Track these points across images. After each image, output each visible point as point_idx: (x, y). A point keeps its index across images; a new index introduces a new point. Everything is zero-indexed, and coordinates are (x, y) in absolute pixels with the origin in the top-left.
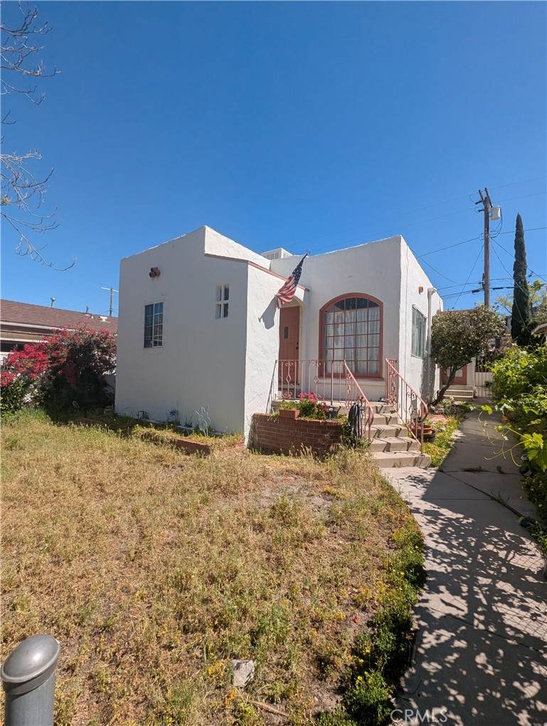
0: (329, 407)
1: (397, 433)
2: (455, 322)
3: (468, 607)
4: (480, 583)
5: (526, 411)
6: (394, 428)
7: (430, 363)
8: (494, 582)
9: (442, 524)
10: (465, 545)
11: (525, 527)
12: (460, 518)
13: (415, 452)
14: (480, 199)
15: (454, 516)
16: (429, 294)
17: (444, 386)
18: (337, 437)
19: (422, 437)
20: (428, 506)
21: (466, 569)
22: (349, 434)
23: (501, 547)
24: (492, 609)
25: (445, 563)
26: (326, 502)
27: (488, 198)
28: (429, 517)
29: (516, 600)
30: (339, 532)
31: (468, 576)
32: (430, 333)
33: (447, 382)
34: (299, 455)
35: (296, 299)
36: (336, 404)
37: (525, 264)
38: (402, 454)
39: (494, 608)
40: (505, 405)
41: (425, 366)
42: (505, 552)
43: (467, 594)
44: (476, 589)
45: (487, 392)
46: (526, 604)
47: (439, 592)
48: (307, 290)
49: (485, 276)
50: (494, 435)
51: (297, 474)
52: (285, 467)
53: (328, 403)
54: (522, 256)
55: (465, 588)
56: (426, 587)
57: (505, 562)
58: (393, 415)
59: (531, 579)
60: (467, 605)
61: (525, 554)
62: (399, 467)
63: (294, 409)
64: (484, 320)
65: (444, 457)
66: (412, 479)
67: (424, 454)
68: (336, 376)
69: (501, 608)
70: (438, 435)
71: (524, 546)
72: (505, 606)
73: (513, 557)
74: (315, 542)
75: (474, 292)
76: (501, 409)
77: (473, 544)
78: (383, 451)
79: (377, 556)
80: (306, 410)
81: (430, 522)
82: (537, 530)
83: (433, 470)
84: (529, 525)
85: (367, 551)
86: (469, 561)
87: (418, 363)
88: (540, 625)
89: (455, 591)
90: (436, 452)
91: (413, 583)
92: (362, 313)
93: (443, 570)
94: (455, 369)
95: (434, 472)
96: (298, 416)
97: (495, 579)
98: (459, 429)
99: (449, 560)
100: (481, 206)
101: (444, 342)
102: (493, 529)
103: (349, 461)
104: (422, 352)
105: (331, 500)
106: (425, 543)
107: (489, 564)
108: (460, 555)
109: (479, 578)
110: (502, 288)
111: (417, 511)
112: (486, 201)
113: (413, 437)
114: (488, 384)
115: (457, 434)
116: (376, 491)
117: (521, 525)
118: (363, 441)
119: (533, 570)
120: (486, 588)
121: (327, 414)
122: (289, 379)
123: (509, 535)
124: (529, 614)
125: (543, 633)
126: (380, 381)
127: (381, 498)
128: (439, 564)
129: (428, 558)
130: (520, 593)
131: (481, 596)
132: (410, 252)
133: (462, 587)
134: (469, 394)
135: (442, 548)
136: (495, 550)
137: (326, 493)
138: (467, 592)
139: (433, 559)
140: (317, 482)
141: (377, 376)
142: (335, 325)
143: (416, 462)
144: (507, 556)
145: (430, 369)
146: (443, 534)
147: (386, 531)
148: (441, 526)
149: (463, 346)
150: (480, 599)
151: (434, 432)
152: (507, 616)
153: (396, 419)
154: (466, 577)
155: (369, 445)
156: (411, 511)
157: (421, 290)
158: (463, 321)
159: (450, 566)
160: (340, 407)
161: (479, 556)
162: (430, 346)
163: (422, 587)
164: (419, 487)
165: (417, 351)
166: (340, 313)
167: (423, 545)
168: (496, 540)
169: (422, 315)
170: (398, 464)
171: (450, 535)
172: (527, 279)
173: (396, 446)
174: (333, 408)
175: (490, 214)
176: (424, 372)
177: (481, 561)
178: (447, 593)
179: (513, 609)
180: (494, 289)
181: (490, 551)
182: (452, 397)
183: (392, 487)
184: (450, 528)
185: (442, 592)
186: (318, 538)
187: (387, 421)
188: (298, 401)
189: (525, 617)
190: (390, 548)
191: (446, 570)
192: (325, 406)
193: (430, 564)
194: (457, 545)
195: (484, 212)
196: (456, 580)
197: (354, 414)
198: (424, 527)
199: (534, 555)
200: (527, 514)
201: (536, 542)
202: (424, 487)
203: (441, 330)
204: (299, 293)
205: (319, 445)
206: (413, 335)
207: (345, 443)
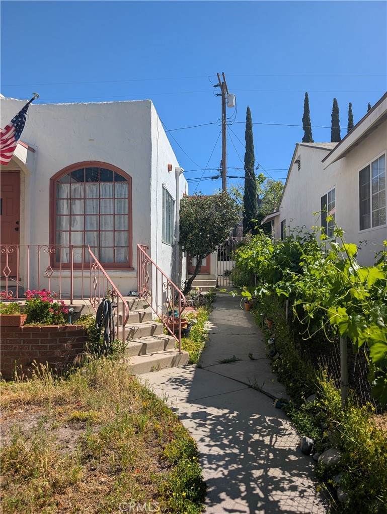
0: (69, 307)
1: (153, 330)
2: (202, 207)
3: (249, 506)
4: (255, 476)
5: (279, 294)
6: (149, 326)
7: (178, 251)
8: (266, 471)
9: (210, 424)
10: (235, 441)
11: (280, 408)
12: (227, 414)
13: (173, 350)
14: (217, 83)
15: (220, 412)
16: (177, 175)
17: (191, 276)
18: (82, 345)
19: (180, 332)
20: (193, 408)
21: (240, 466)
22: (97, 339)
23: (265, 434)
24: (269, 500)
25: (221, 466)
26: (76, 432)
27: (224, 83)
28: (197, 421)
29: (286, 482)
30: (99, 467)
31: (243, 473)
32: (178, 219)
33: (193, 272)
34: (30, 377)
35: (15, 161)
36: (77, 303)
37: (254, 156)
38: (160, 355)
39: (270, 498)
40: (262, 289)
41: (174, 254)
42: (268, 438)
43: (245, 493)
44: (252, 484)
45: (228, 281)
46: (293, 484)
47: (220, 501)
48: (31, 150)
49: (223, 163)
50: (240, 323)
51: (29, 403)
52: (7, 397)
53: (67, 302)
54: (251, 147)
55: (243, 488)
56: (207, 500)
57: (270, 447)
58: (147, 310)
59: (293, 458)
60: (247, 504)
61: (284, 435)
62: (158, 370)
63: (17, 314)
64: (228, 207)
65: (200, 352)
66: (173, 382)
67: (182, 351)
68: (78, 267)
69: (276, 495)
70: (192, 328)
71: (282, 427)
72: (279, 492)
73: (276, 441)
74: (69, 490)
75: (213, 178)
76: (260, 294)
77: (242, 438)
78: (139, 355)
79: (150, 483)
80: (36, 314)
81: (200, 425)
82: (290, 409)
83: (192, 368)
84: (283, 406)
85: (138, 480)
86: (242, 457)
87: (168, 249)
88: (307, 500)
89: (234, 495)
90: (192, 347)
91: (195, 501)
92: (107, 188)
93: (220, 475)
94: (202, 258)
95: (193, 369)
96: (25, 323)
97: (265, 468)
98: (209, 320)
99: (224, 462)
100: (219, 90)
101: (191, 228)
102: (255, 417)
103: (99, 373)
104: (171, 239)
105: (83, 428)
106: (198, 450)
107: (258, 454)
108: (233, 453)
109: (253, 471)
110: (237, 177)
111: (184, 416)
112: (223, 86)
113: (169, 334)
114: (227, 273)
115: (208, 326)
116: (137, 404)
117: (276, 407)
118: (115, 346)
119: (292, 448)
120: (260, 480)
121: (66, 316)
122: (7, 271)
123: (269, 420)
124: (298, 493)
125: (310, 507)
126: (129, 271)
127: (144, 410)
128: (216, 469)
129: (205, 466)
130: (287, 474)
131: (258, 491)
132: (160, 123)
133: (240, 487)
134: (212, 283)
135: (216, 451)
136: (261, 439)
137: (74, 421)
138: (246, 491)
139: (209, 466)
140: (59, 409)
141: (126, 266)
142: (71, 200)
143: (174, 363)
144: (271, 441)
145: (178, 257)
146: (213, 435)
147: (154, 449)
148: (210, 427)
149: (209, 234)
150: (257, 494)
151: (189, 325)
152: (282, 502)
153: (150, 314)
154: (241, 475)
155: (123, 349)
156: (180, 418)
157: (170, 168)
158: (209, 207)
159: (226, 468)
160: (84, 306)
161: (249, 449)
162: (178, 232)
163: (203, 502)
164: (181, 388)
165: (167, 238)
166: (78, 186)
167: (197, 453)
168: (260, 428)
169: (171, 197)
170: (155, 367)
171: (220, 434)
172: (256, 172)
173: (153, 346)
174: (75, 308)
175: (226, 101)
176: (173, 260)
177: (251, 453)
178: (228, 499)
179: (285, 492)
180: (230, 177)
181: (257, 441)
182: (197, 287)
183: (154, 395)
184: (219, 427)
185: (224, 500)
186: (71, 484)
187: (141, 318)
188: (23, 303)
189: (295, 497)
190: (163, 468)
191: (223, 474)
192: (64, 307)
193: (207, 472)
194: (228, 443)
195: (221, 96)
196: (234, 482)
197: (104, 314)
198: (195, 432)
199: (291, 434)
200: (279, 396)
201: (291, 420)
202: (187, 388)
203: (188, 215)
204: (21, 152)
205: (57, 359)
206: (163, 219)
207: (94, 350)
